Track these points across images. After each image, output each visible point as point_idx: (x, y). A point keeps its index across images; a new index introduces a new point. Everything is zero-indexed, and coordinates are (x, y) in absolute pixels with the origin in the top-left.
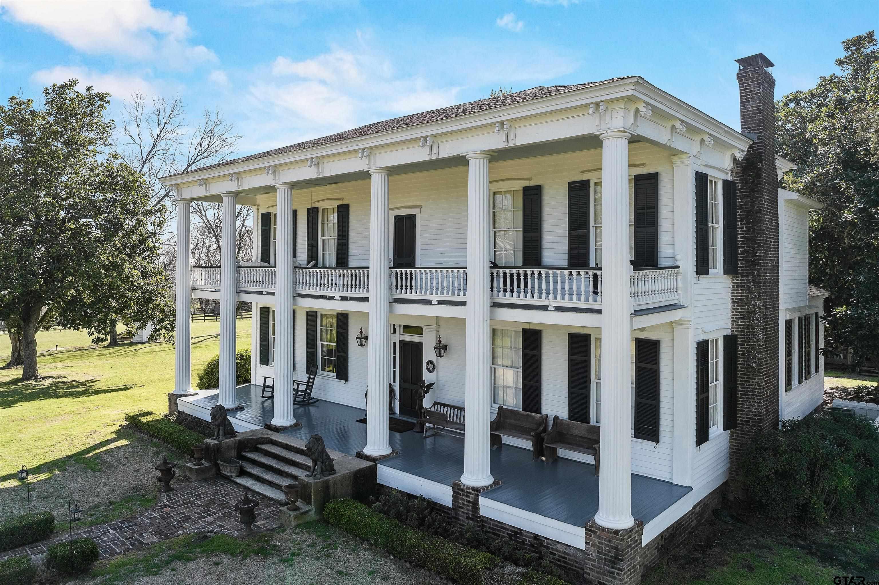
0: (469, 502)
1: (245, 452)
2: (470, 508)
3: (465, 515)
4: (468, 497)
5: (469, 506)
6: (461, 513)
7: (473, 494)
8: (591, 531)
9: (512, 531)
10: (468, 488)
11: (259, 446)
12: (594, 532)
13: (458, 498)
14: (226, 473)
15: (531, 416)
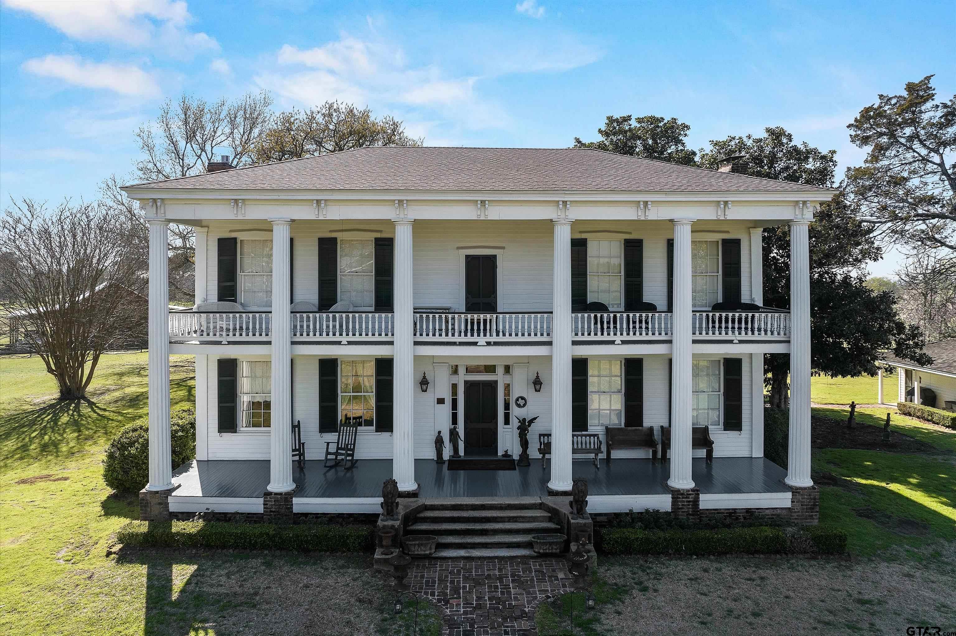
0: (689, 502)
1: (409, 526)
2: (690, 506)
3: (685, 514)
4: (689, 498)
5: (689, 505)
6: (680, 513)
7: (693, 494)
8: (796, 492)
9: (727, 513)
10: (688, 491)
11: (418, 515)
12: (799, 493)
13: (678, 502)
14: (423, 553)
15: (639, 430)
